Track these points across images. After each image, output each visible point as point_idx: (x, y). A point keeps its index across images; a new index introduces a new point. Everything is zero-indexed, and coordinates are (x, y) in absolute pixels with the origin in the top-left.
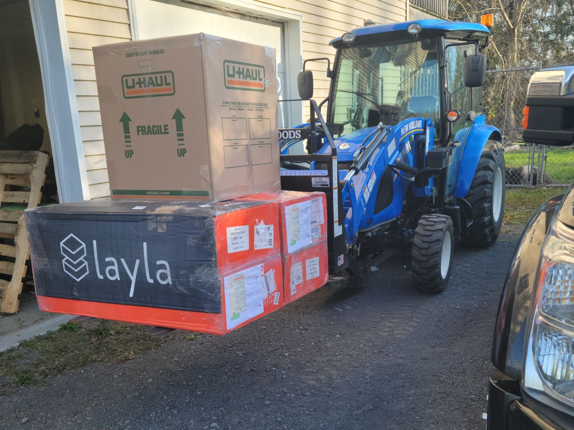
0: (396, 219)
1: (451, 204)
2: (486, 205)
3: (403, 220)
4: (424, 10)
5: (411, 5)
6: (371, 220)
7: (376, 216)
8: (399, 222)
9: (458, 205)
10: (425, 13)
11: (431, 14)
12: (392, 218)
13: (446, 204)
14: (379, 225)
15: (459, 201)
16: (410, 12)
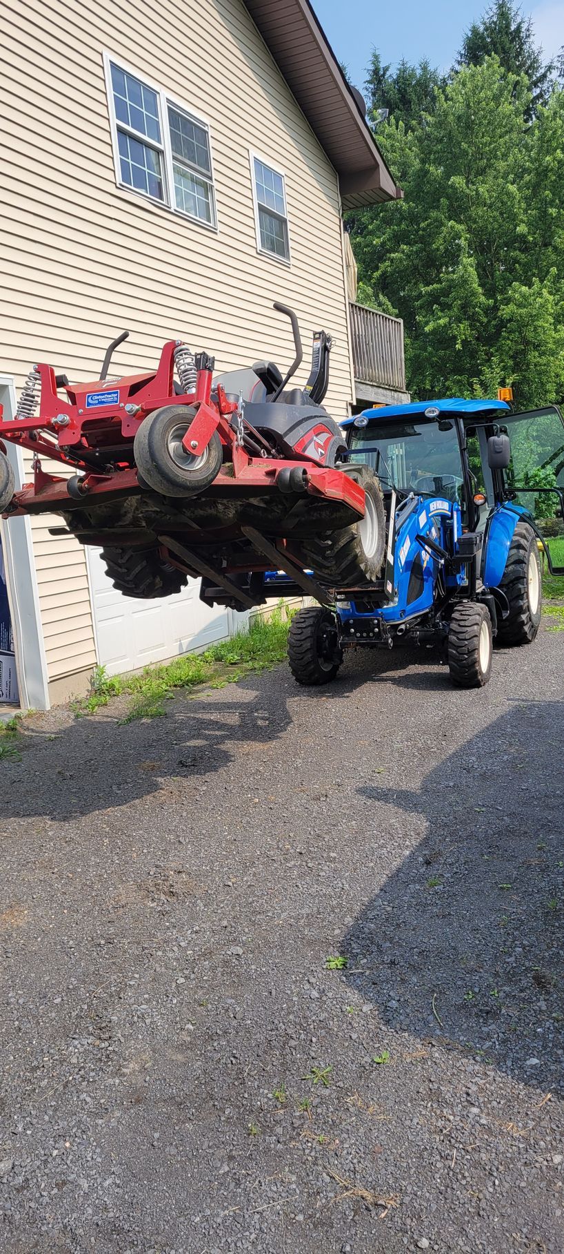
0: (427, 610)
1: (483, 593)
2: (521, 586)
3: (433, 613)
4: (374, 384)
5: (357, 380)
6: (404, 611)
7: (409, 608)
8: (430, 615)
9: (491, 593)
10: (375, 388)
11: (383, 388)
12: (423, 610)
13: (478, 594)
14: (412, 617)
15: (493, 592)
16: (356, 388)
